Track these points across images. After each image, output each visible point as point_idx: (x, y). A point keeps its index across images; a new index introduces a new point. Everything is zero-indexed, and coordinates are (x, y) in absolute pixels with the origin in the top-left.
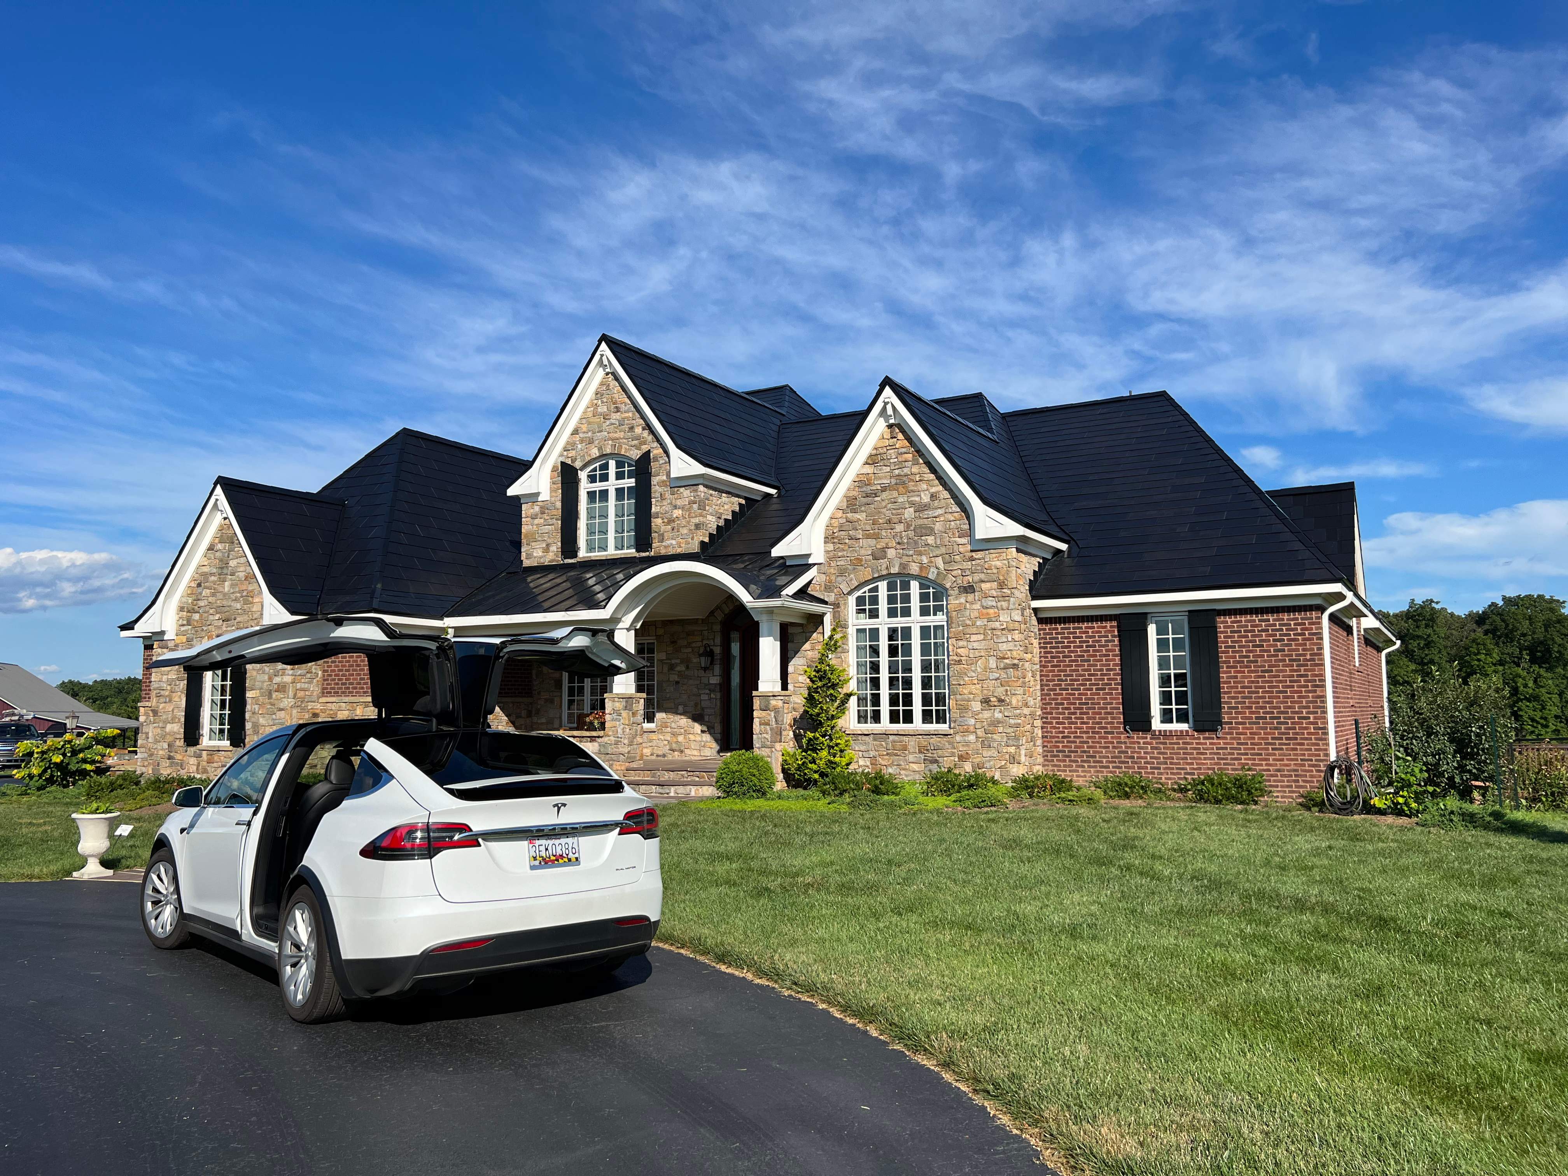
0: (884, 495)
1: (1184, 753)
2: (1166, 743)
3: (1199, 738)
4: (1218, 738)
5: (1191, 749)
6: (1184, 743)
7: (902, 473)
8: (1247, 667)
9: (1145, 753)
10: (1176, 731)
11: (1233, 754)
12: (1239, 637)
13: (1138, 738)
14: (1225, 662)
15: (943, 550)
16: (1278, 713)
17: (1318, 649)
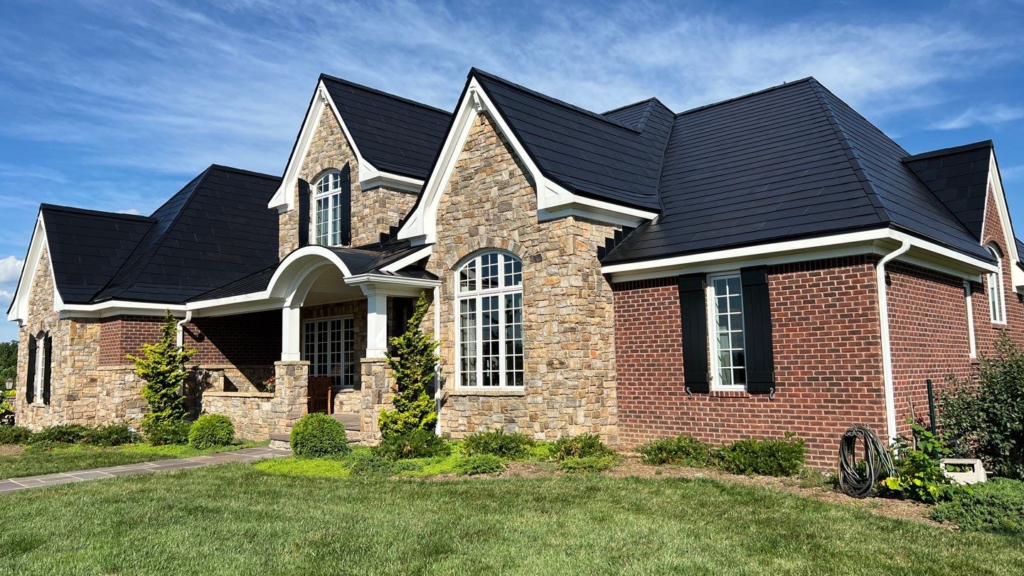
0: (477, 178)
1: (740, 416)
2: (723, 405)
3: (753, 400)
4: (771, 400)
5: (746, 411)
6: (740, 405)
7: (489, 156)
8: (798, 325)
9: (704, 415)
10: (732, 392)
11: (786, 417)
12: (790, 293)
13: (698, 399)
14: (778, 320)
15: (519, 223)
16: (830, 373)
17: (871, 303)
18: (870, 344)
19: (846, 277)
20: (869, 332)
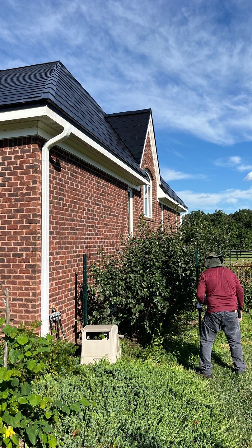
17: (35, 182)
18: (30, 222)
19: (16, 158)
20: (30, 211)
